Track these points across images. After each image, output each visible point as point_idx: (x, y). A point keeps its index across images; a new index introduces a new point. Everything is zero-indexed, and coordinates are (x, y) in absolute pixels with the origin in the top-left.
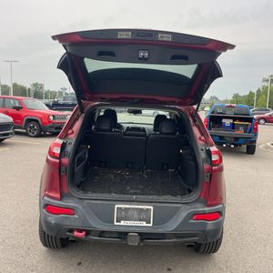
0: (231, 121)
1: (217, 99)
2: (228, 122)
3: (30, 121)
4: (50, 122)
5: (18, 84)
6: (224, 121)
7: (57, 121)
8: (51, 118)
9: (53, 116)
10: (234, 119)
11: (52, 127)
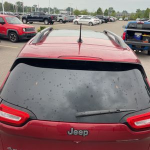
0: (141, 34)
1: (126, 12)
2: (138, 35)
3: (10, 32)
4: (23, 33)
5: (8, 2)
6: (136, 34)
7: (28, 32)
8: (24, 30)
9: (26, 29)
10: (143, 33)
11: (25, 36)
